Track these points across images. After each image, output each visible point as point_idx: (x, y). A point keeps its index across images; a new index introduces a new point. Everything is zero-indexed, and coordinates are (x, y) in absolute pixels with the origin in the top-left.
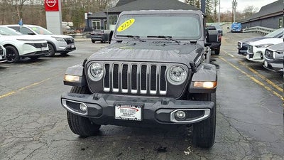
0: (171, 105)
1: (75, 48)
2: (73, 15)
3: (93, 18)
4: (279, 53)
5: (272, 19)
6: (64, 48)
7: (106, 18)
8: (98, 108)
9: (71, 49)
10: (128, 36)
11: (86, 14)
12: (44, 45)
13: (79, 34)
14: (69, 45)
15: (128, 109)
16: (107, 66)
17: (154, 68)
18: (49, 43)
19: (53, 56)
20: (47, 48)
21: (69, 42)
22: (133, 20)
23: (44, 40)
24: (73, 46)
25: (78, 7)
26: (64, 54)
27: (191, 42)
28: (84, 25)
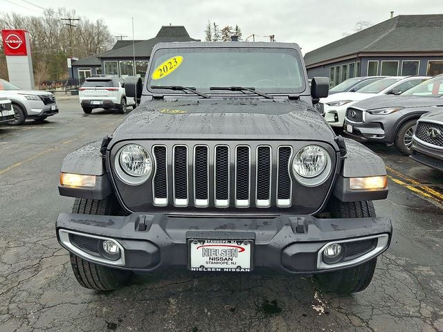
0: (314, 232)
1: (57, 111)
2: (48, 62)
3: (80, 66)
4: (371, 113)
5: (322, 69)
6: (40, 111)
7: (100, 66)
8: (150, 249)
9: (50, 112)
10: (174, 88)
11: (69, 61)
12: (7, 107)
13: (60, 89)
14: (48, 107)
15: (220, 248)
16: (160, 151)
17: (264, 152)
18: (14, 103)
19: (22, 124)
20: (12, 112)
21: (47, 101)
22: (179, 59)
23: (5, 99)
24: (53, 108)
25: (55, 50)
26: (40, 120)
27: (291, 98)
28: (67, 76)
